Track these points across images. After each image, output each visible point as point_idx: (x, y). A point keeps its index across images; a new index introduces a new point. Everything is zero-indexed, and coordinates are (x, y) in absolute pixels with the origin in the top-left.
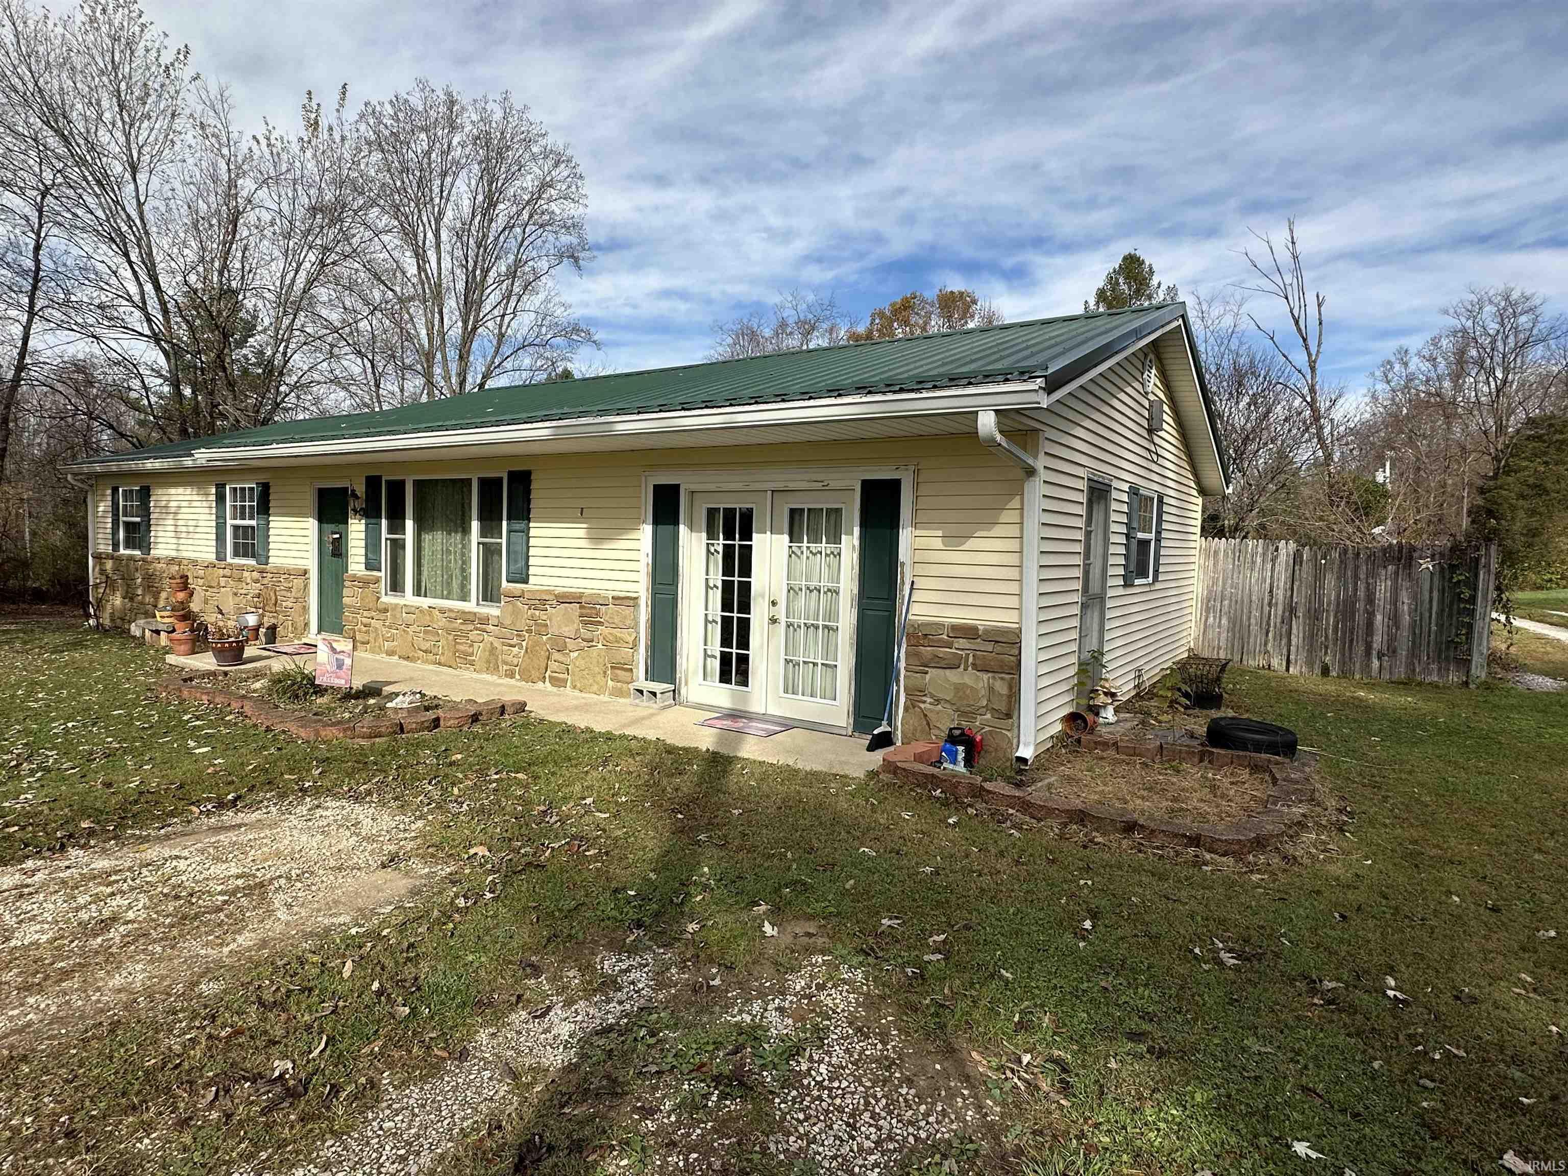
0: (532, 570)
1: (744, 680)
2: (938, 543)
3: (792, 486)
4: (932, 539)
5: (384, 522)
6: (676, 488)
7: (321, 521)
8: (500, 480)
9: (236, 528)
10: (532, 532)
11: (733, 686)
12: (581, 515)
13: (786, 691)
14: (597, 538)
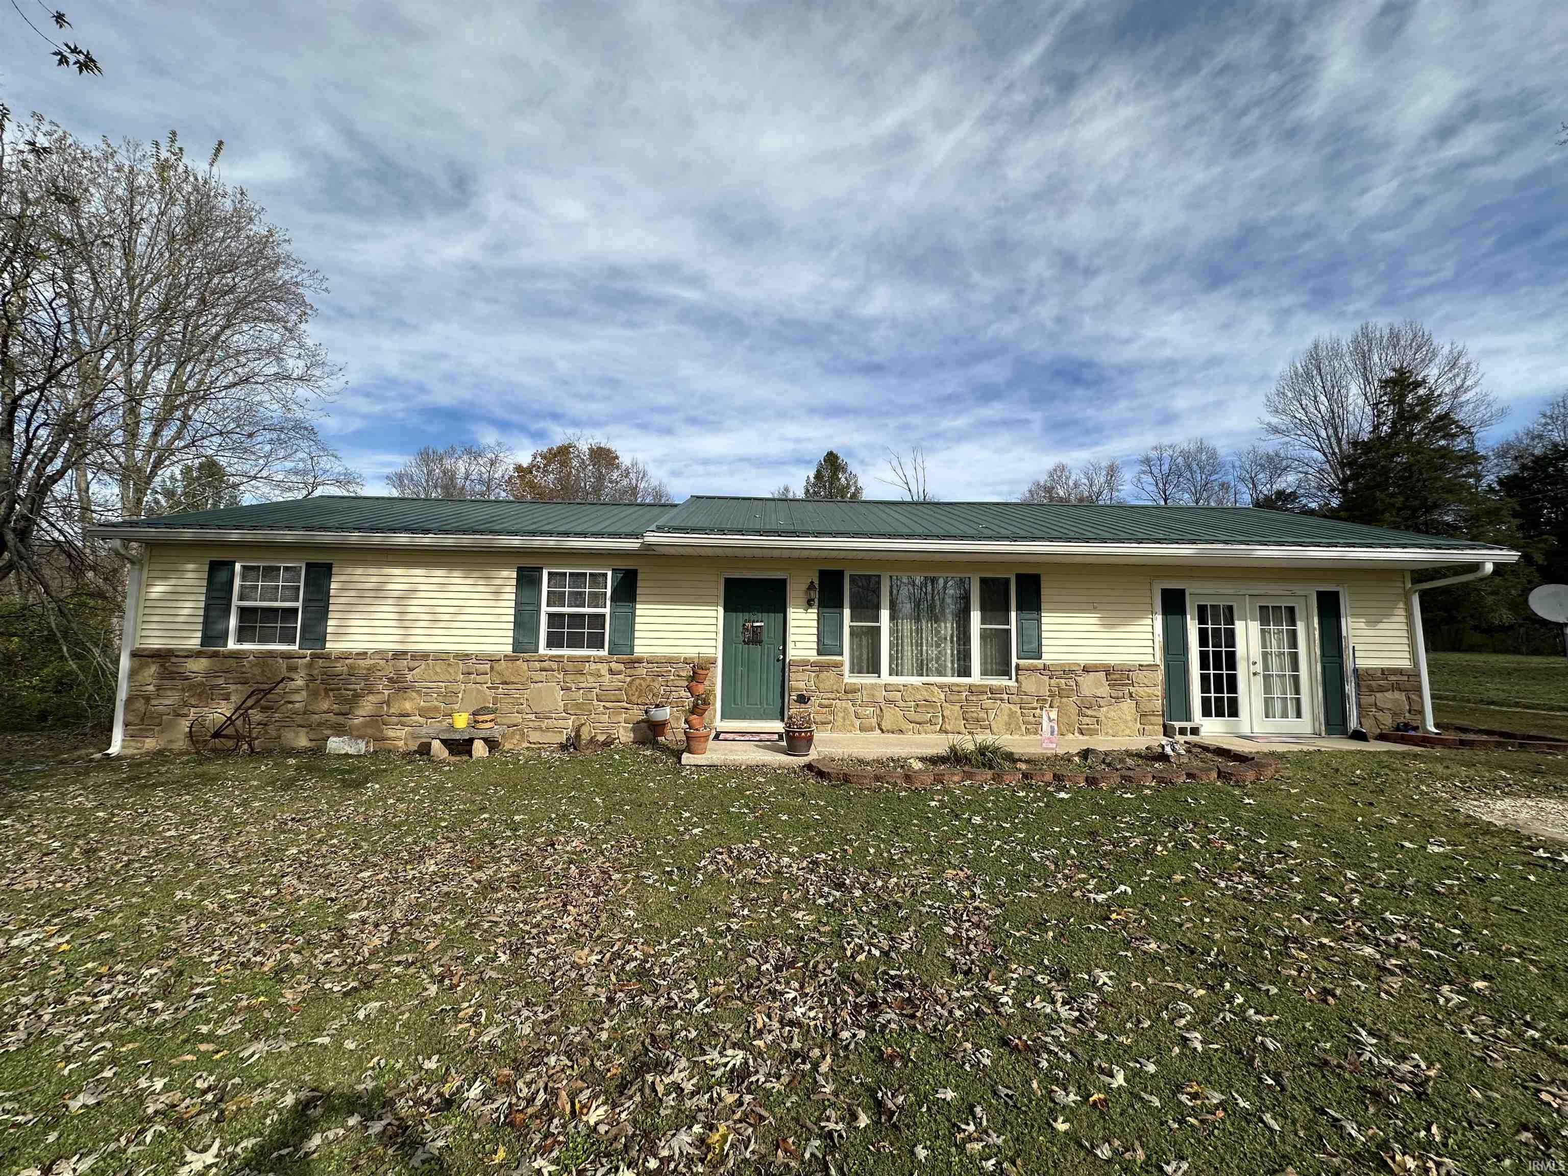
0: (1044, 649)
1: (1234, 713)
2: (1363, 625)
3: (1270, 592)
4: (1361, 623)
5: (847, 612)
6: (1182, 592)
7: (726, 610)
8: (1007, 581)
9: (551, 616)
10: (1044, 620)
11: (1227, 718)
12: (1095, 609)
13: (1267, 717)
14: (1108, 625)
